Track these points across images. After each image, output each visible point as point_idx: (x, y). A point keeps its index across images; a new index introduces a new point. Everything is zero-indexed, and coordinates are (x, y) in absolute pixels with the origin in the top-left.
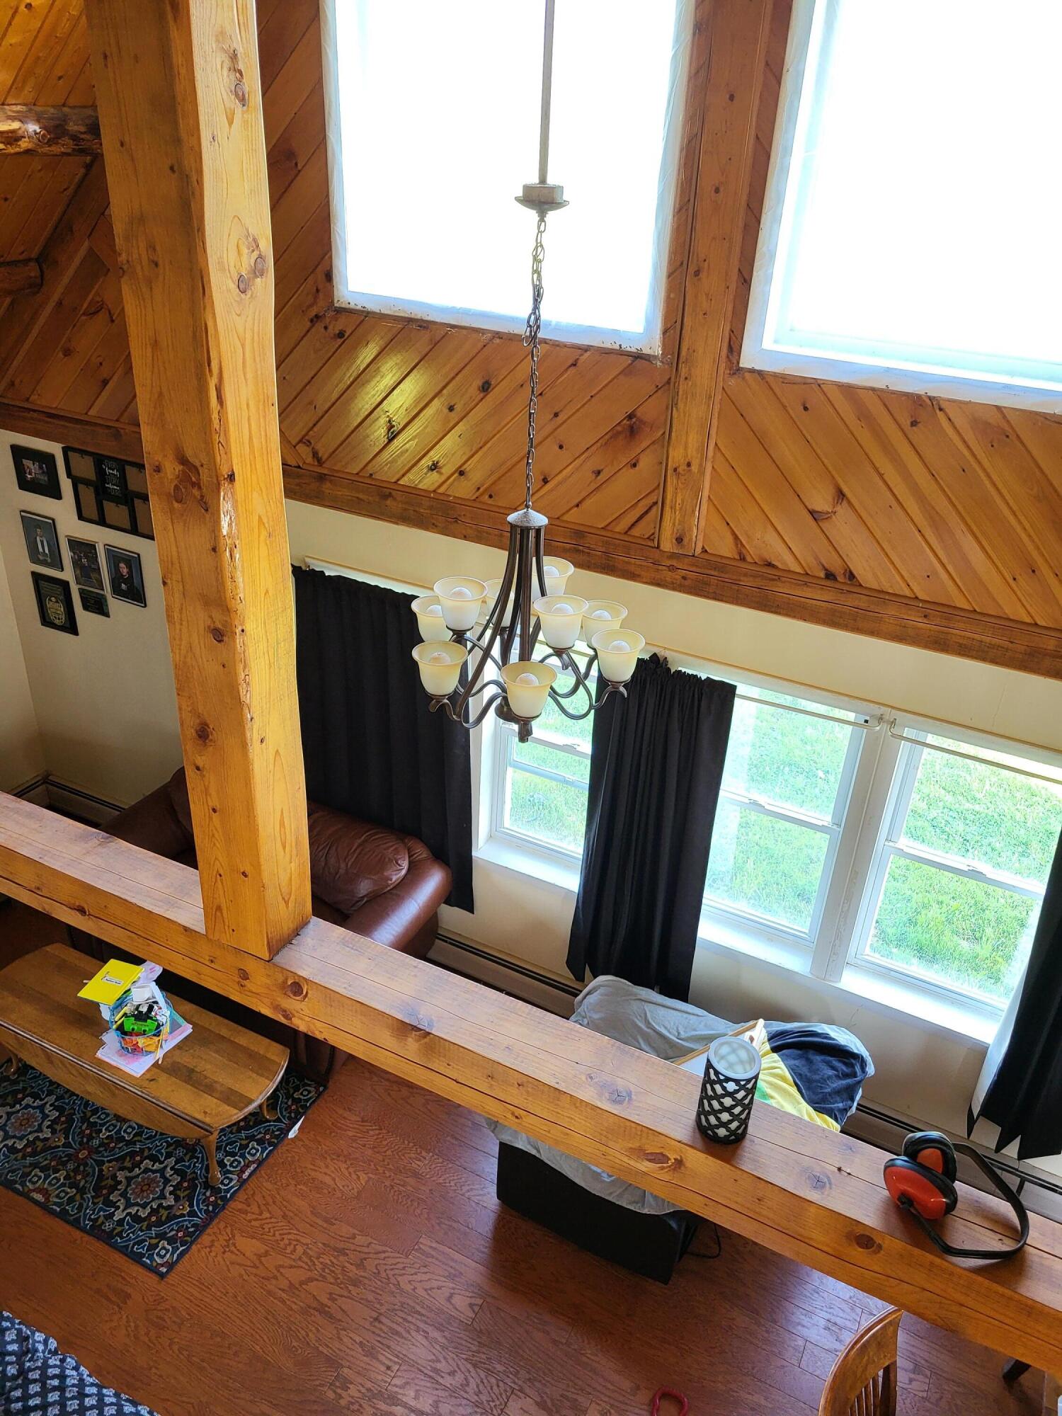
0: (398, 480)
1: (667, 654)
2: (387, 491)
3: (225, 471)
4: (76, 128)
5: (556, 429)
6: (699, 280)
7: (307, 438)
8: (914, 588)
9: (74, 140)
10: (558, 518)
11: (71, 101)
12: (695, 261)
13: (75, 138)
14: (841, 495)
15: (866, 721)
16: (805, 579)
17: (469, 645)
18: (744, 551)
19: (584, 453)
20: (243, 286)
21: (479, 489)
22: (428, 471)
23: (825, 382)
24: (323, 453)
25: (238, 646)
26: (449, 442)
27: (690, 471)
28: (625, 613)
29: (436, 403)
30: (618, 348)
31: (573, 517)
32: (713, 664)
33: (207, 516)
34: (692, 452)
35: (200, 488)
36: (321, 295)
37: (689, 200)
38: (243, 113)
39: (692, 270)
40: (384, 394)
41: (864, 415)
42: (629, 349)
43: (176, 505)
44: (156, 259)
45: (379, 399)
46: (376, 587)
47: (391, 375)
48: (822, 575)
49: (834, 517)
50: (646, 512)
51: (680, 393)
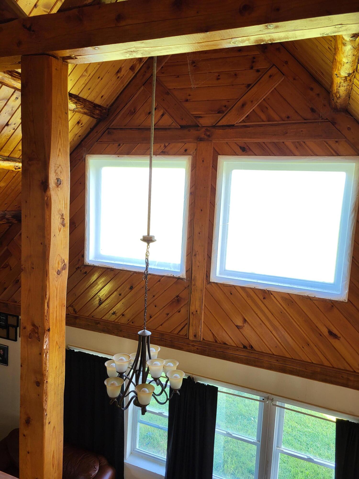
0: (102, 318)
1: (194, 376)
2: (98, 322)
3: (47, 328)
4: (9, 217)
5: (154, 301)
6: (196, 257)
7: (72, 305)
8: (272, 351)
9: (7, 220)
10: (155, 329)
11: (8, 210)
12: (194, 252)
13: (8, 219)
14: (245, 321)
15: (263, 399)
16: (236, 348)
17: (124, 378)
18: (216, 339)
19: (163, 308)
20: (59, 273)
21: (129, 320)
22: (112, 315)
23: (236, 286)
24: (77, 310)
25: (45, 387)
26: (119, 305)
27: (197, 313)
28: (178, 364)
29: (115, 293)
30: (173, 276)
31: (160, 329)
32: (210, 379)
33: (39, 343)
34: (197, 307)
35: (38, 334)
36: (80, 261)
37: (191, 236)
38: (63, 228)
39: (193, 254)
40: (98, 291)
41: (249, 295)
42: (176, 276)
43: (29, 339)
44: (33, 267)
45: (97, 292)
46: (93, 355)
47: (101, 285)
48: (242, 347)
49: (244, 327)
50: (184, 327)
51: (192, 289)
